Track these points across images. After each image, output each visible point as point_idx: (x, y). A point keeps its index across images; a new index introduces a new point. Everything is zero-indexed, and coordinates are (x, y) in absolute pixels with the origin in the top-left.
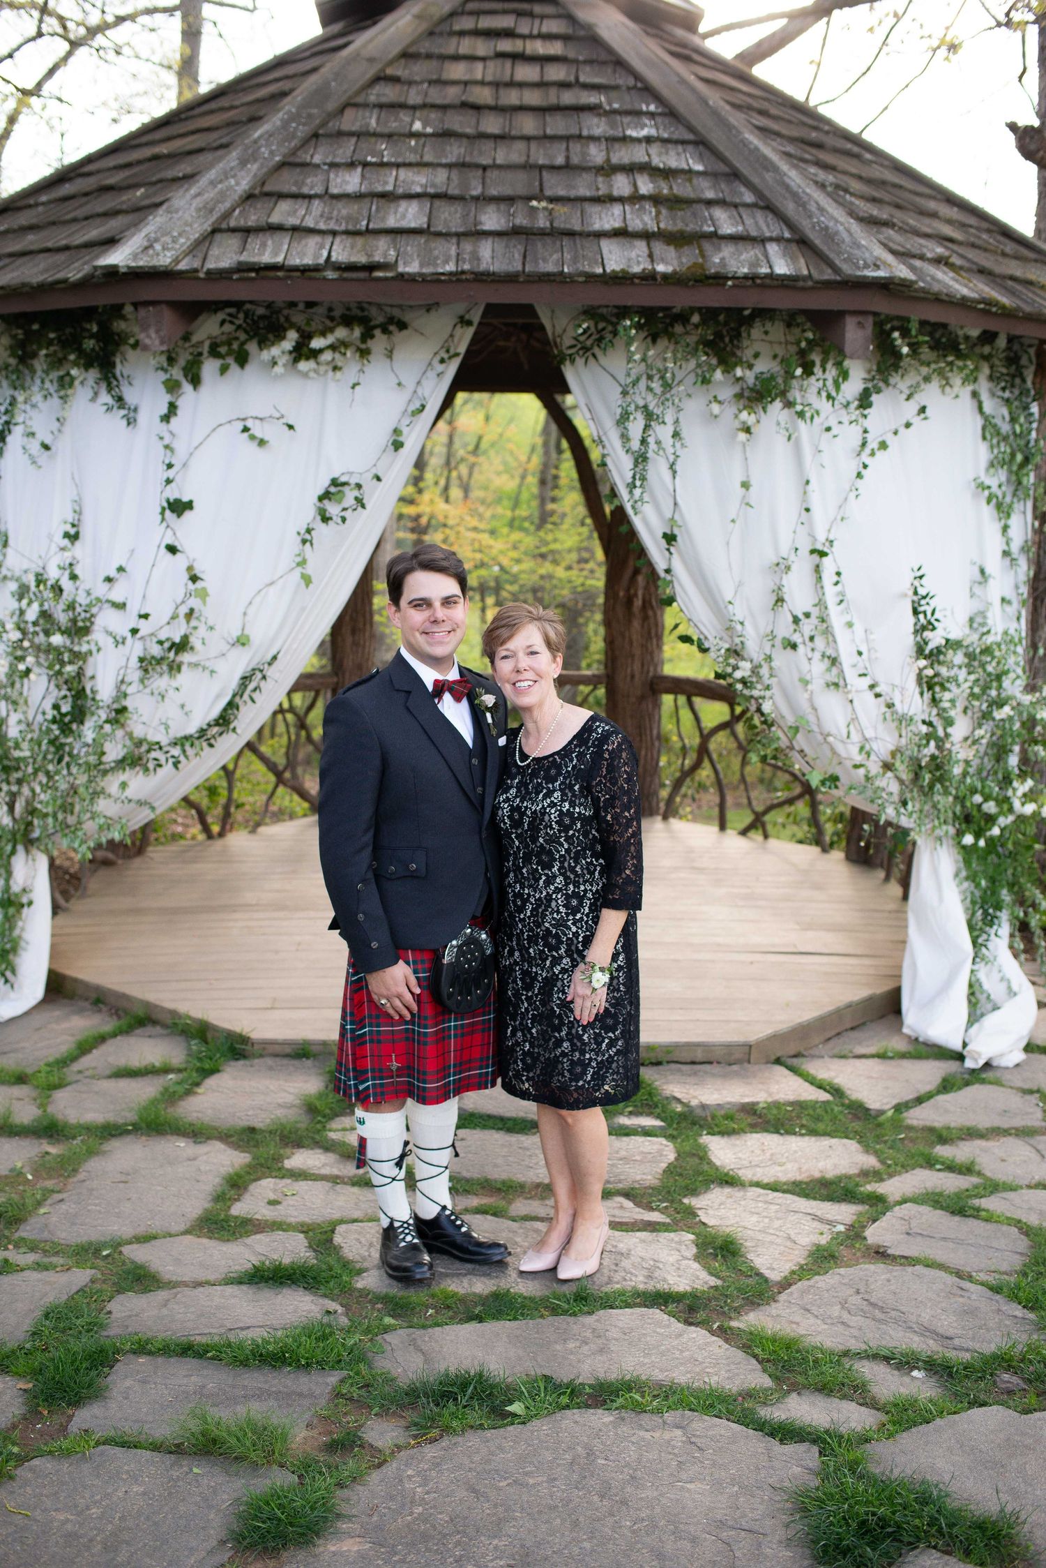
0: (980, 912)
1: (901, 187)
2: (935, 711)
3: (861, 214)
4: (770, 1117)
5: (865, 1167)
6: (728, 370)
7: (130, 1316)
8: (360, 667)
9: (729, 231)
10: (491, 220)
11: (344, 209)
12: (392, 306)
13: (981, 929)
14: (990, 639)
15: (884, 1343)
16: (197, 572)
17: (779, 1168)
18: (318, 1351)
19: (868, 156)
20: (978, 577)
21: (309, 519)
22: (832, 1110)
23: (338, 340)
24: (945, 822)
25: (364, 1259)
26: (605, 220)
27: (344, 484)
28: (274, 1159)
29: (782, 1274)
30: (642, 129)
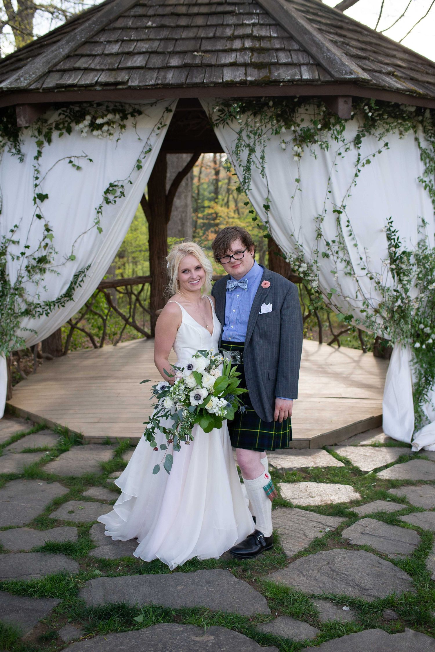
0: (424, 378)
1: (379, 45)
2: (400, 286)
3: (352, 54)
4: (313, 474)
5: (353, 499)
6: (288, 127)
8: (162, 274)
9: (284, 61)
10: (175, 62)
11: (109, 60)
12: (135, 104)
13: (424, 387)
14: (428, 252)
15: (332, 591)
16: (49, 227)
17: (312, 499)
19: (366, 33)
20: (421, 223)
21: (101, 203)
22: (343, 471)
23: (109, 120)
24: (407, 337)
25: (100, 541)
26: (227, 59)
27: (116, 186)
28: (79, 491)
29: (294, 553)
30: (252, 20)
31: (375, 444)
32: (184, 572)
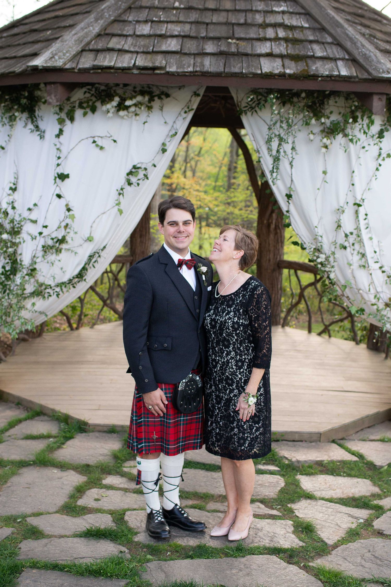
3: (381, 48)
4: (329, 467)
5: (373, 492)
6: (318, 119)
7: (29, 550)
8: (143, 253)
9: (320, 55)
10: (210, 48)
11: (142, 42)
12: (163, 86)
15: (381, 576)
16: (70, 206)
17: (333, 492)
18: (116, 570)
19: (385, 22)
21: (122, 184)
22: (358, 465)
23: (138, 102)
25: (138, 528)
26: (262, 49)
27: (139, 168)
28: (98, 480)
29: (334, 542)
30: (281, 7)
31: (384, 439)
32: (234, 557)
